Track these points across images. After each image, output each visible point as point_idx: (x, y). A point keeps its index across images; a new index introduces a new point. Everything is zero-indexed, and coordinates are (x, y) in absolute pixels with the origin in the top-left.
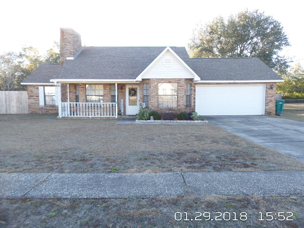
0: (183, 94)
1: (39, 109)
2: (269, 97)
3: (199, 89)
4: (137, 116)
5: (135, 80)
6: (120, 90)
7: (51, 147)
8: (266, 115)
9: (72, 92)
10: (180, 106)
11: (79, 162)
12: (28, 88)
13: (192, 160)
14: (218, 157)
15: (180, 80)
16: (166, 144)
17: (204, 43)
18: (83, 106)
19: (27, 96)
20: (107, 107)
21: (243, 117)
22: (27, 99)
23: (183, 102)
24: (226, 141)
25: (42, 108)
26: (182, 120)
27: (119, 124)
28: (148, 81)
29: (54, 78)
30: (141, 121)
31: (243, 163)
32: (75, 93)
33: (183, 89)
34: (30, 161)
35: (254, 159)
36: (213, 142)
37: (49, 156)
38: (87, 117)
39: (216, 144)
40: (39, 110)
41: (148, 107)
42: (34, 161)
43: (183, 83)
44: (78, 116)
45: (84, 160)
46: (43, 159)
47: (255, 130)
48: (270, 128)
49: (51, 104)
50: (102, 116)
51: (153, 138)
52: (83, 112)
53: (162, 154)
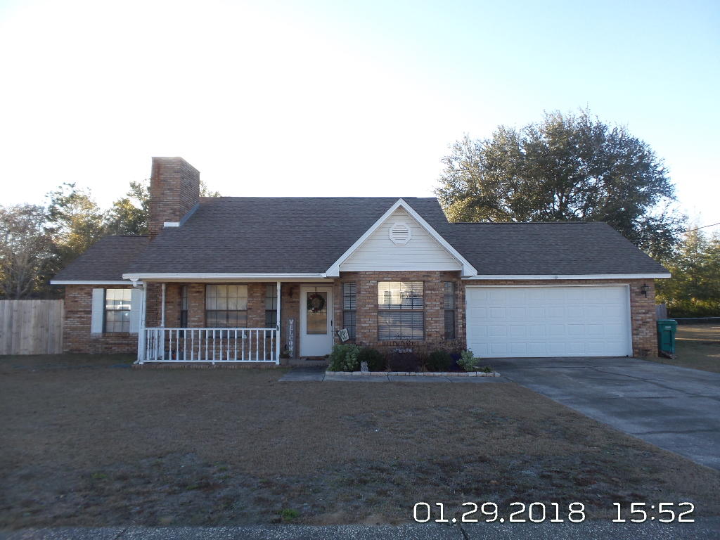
0: (437, 308)
1: (90, 342)
2: (640, 313)
3: (473, 296)
4: (327, 361)
5: (324, 275)
6: (286, 298)
7: (121, 449)
8: (635, 355)
9: (172, 302)
10: (430, 335)
11: (194, 492)
12: (67, 293)
13: (480, 485)
14: (543, 477)
15: (429, 274)
16: (407, 438)
17: (477, 189)
18: (196, 336)
19: (63, 312)
20: (254, 339)
21: (582, 363)
22: (62, 319)
23: (437, 327)
24: (555, 428)
25: (96, 341)
26: (437, 371)
27: (285, 383)
28: (353, 276)
29: (132, 271)
30: (338, 373)
31: (609, 494)
32: (179, 305)
33: (436, 295)
34: (70, 491)
35: (636, 481)
36: (523, 431)
37: (118, 474)
38: (207, 363)
39: (530, 436)
40: (90, 346)
41: (355, 340)
42: (80, 491)
43: (435, 281)
44: (185, 361)
45: (207, 486)
46: (101, 485)
47: (617, 398)
48: (655, 391)
49: (118, 330)
50: (243, 361)
51: (373, 420)
52: (196, 351)
53: (401, 466)
